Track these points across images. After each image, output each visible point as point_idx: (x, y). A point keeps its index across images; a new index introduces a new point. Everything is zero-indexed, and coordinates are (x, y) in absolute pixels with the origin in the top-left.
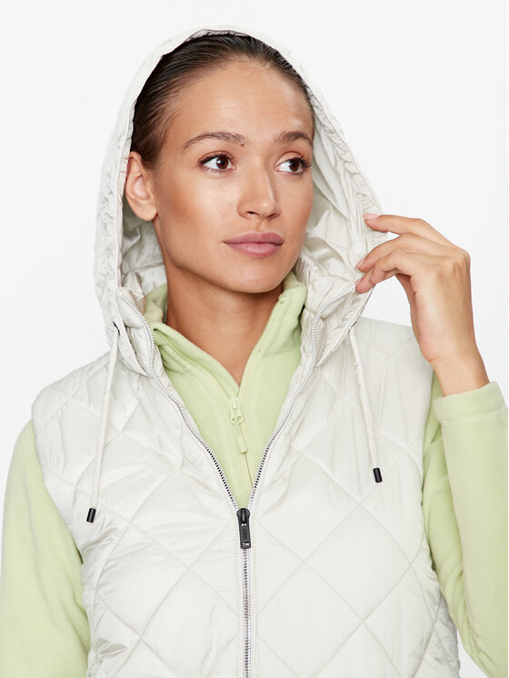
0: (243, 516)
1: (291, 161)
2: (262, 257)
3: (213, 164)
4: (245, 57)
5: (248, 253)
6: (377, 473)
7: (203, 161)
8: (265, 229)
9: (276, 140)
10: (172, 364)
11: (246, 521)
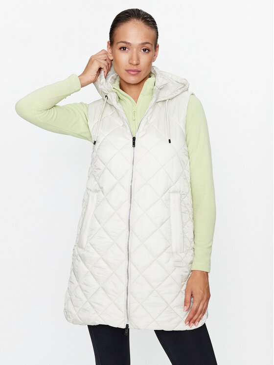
0: (134, 139)
1: (143, 49)
2: (134, 75)
3: (122, 49)
4: (135, 20)
5: (131, 74)
6: (170, 140)
7: (120, 49)
8: (135, 68)
9: (140, 44)
10: (120, 98)
11: (135, 140)
